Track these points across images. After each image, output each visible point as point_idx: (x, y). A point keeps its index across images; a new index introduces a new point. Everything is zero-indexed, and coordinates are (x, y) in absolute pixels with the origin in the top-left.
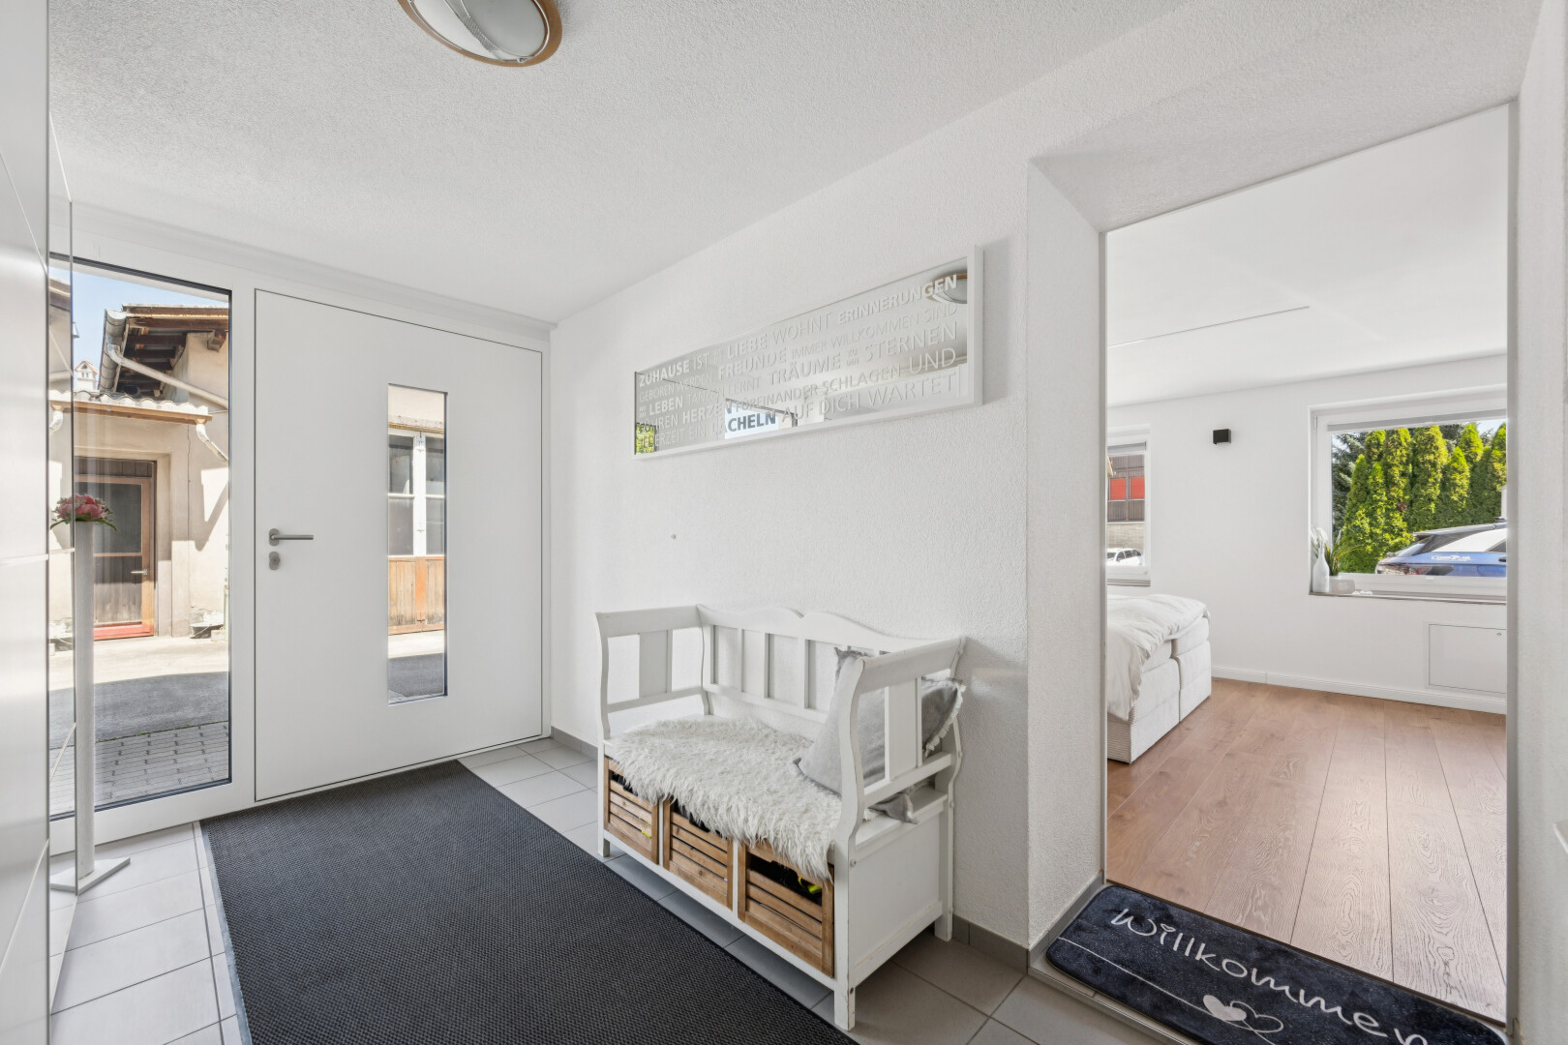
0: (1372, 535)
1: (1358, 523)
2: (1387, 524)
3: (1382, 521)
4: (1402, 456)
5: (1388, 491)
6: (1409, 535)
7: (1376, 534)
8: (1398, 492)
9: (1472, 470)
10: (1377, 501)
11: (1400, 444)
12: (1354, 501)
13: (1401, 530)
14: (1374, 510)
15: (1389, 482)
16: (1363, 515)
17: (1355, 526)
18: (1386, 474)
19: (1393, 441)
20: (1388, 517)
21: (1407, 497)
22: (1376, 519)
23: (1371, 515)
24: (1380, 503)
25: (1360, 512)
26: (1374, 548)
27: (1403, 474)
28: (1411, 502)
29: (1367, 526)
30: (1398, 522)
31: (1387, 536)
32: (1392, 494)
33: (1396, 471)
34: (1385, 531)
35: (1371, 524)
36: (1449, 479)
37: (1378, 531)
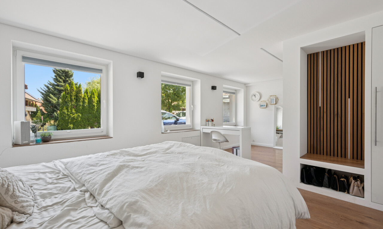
0: (68, 114)
1: (64, 111)
2: (71, 111)
3: (70, 110)
4: (74, 94)
5: (71, 103)
6: (76, 114)
7: (69, 114)
8: (73, 103)
9: (88, 99)
10: (69, 105)
11: (74, 90)
12: (62, 105)
13: (74, 113)
14: (68, 108)
15: (71, 100)
16: (65, 109)
17: (63, 112)
18: (71, 98)
19: (72, 89)
20: (71, 109)
21: (76, 105)
22: (68, 110)
23: (67, 109)
24: (70, 106)
25: (65, 108)
26: (68, 118)
27: (74, 99)
28: (76, 106)
29: (66, 112)
30: (74, 111)
31: (71, 115)
32: (72, 103)
33: (73, 98)
34: (71, 113)
35: (67, 112)
36: (84, 101)
37: (69, 113)
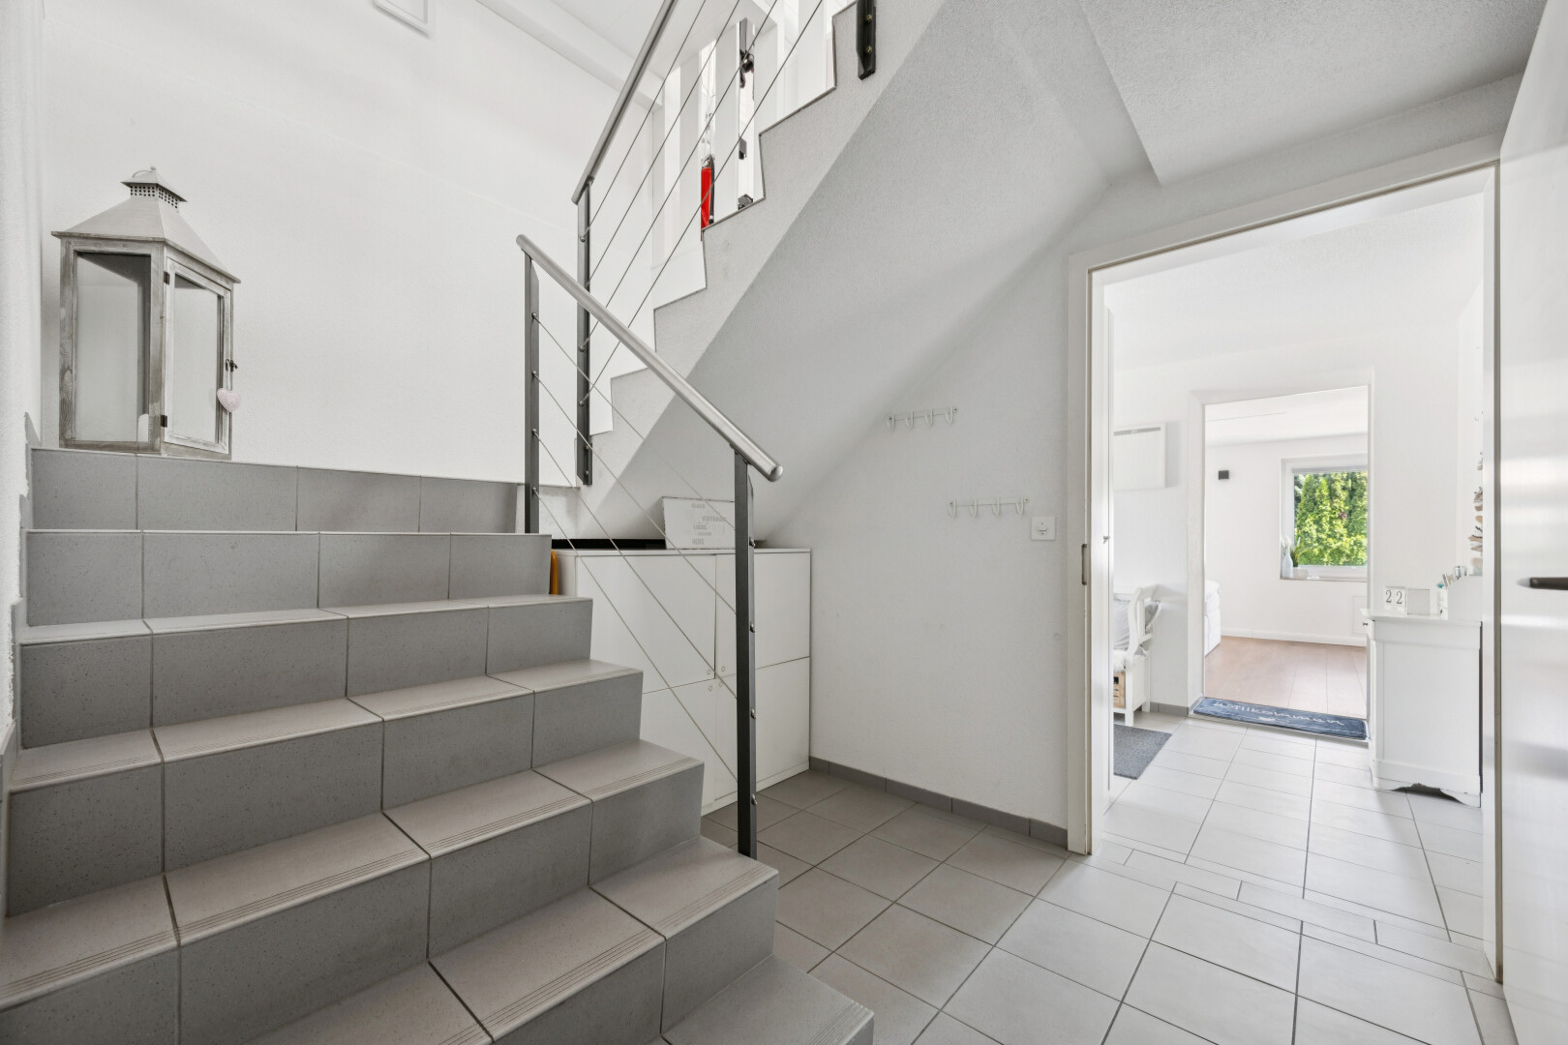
0: (1319, 540)
1: (1307, 529)
2: (1330, 530)
3: (1326, 527)
5: (1332, 502)
6: (1349, 539)
7: (1321, 539)
8: (1340, 504)
10: (1322, 511)
12: (1304, 511)
13: (1342, 535)
14: (1320, 518)
15: (1333, 494)
16: (1311, 523)
17: (1304, 532)
18: (1330, 488)
20: (1330, 523)
21: (1347, 508)
22: (1321, 526)
23: (1318, 522)
24: (1325, 513)
25: (1308, 520)
26: (1320, 551)
27: (1344, 489)
28: (1350, 512)
29: (1314, 533)
30: (1340, 529)
31: (1331, 540)
32: (1335, 505)
33: (1338, 486)
34: (1329, 536)
35: (1318, 531)
37: (1324, 536)
